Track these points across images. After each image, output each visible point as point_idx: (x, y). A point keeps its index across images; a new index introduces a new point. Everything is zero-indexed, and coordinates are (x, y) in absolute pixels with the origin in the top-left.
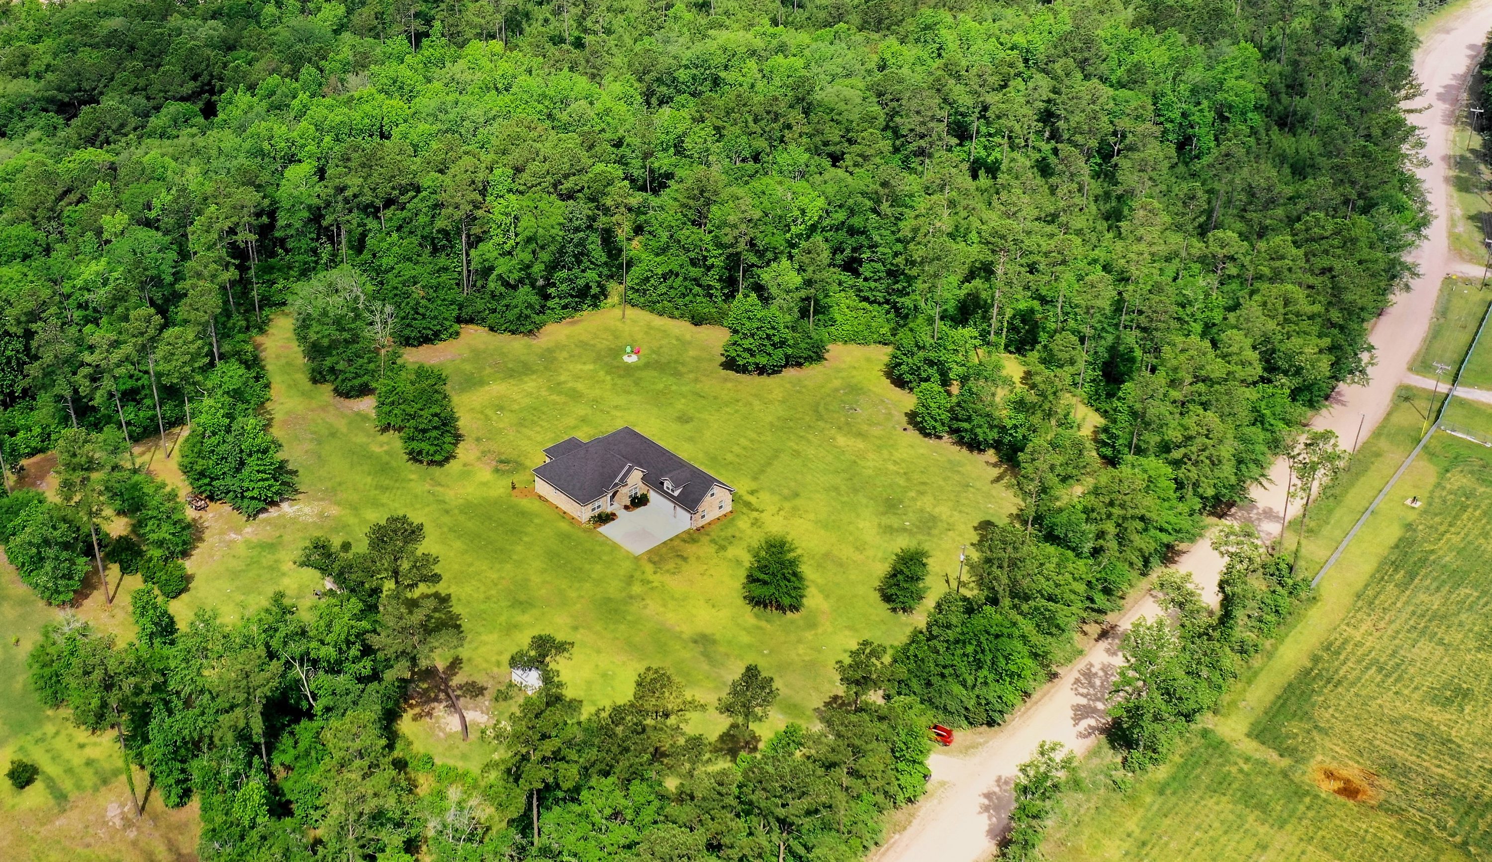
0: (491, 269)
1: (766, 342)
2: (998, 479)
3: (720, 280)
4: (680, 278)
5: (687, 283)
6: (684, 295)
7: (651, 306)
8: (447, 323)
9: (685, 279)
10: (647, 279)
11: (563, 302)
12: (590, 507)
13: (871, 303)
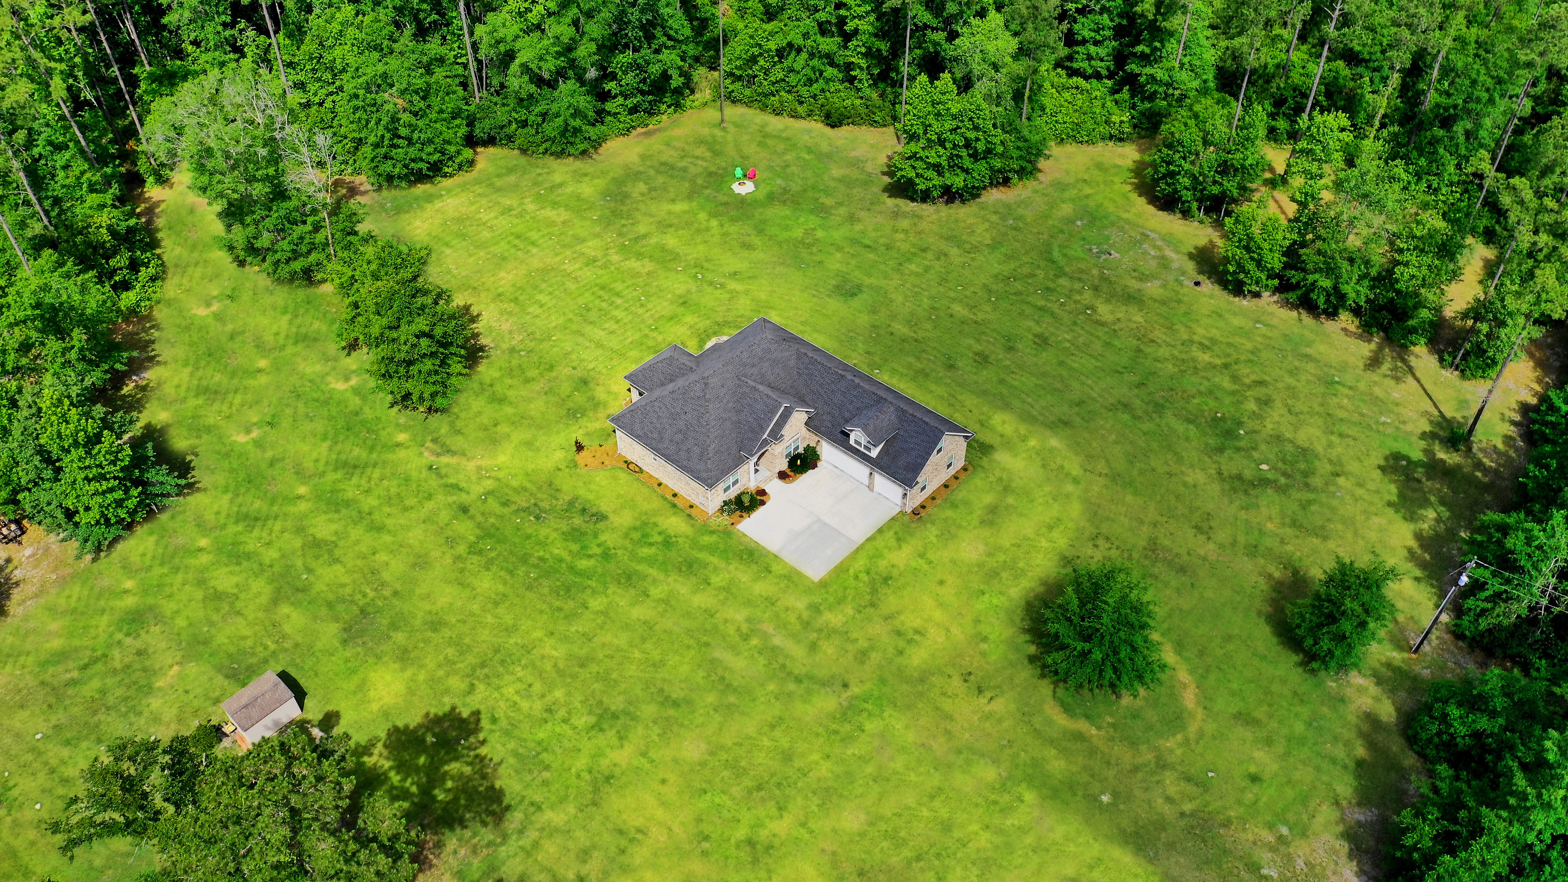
0: (510, 56)
1: (964, 153)
2: (1374, 362)
3: (865, 55)
4: (804, 55)
5: (815, 62)
6: (810, 82)
7: (761, 101)
8: (452, 149)
9: (812, 55)
10: (753, 60)
11: (630, 103)
12: (721, 486)
13: (1086, 78)
